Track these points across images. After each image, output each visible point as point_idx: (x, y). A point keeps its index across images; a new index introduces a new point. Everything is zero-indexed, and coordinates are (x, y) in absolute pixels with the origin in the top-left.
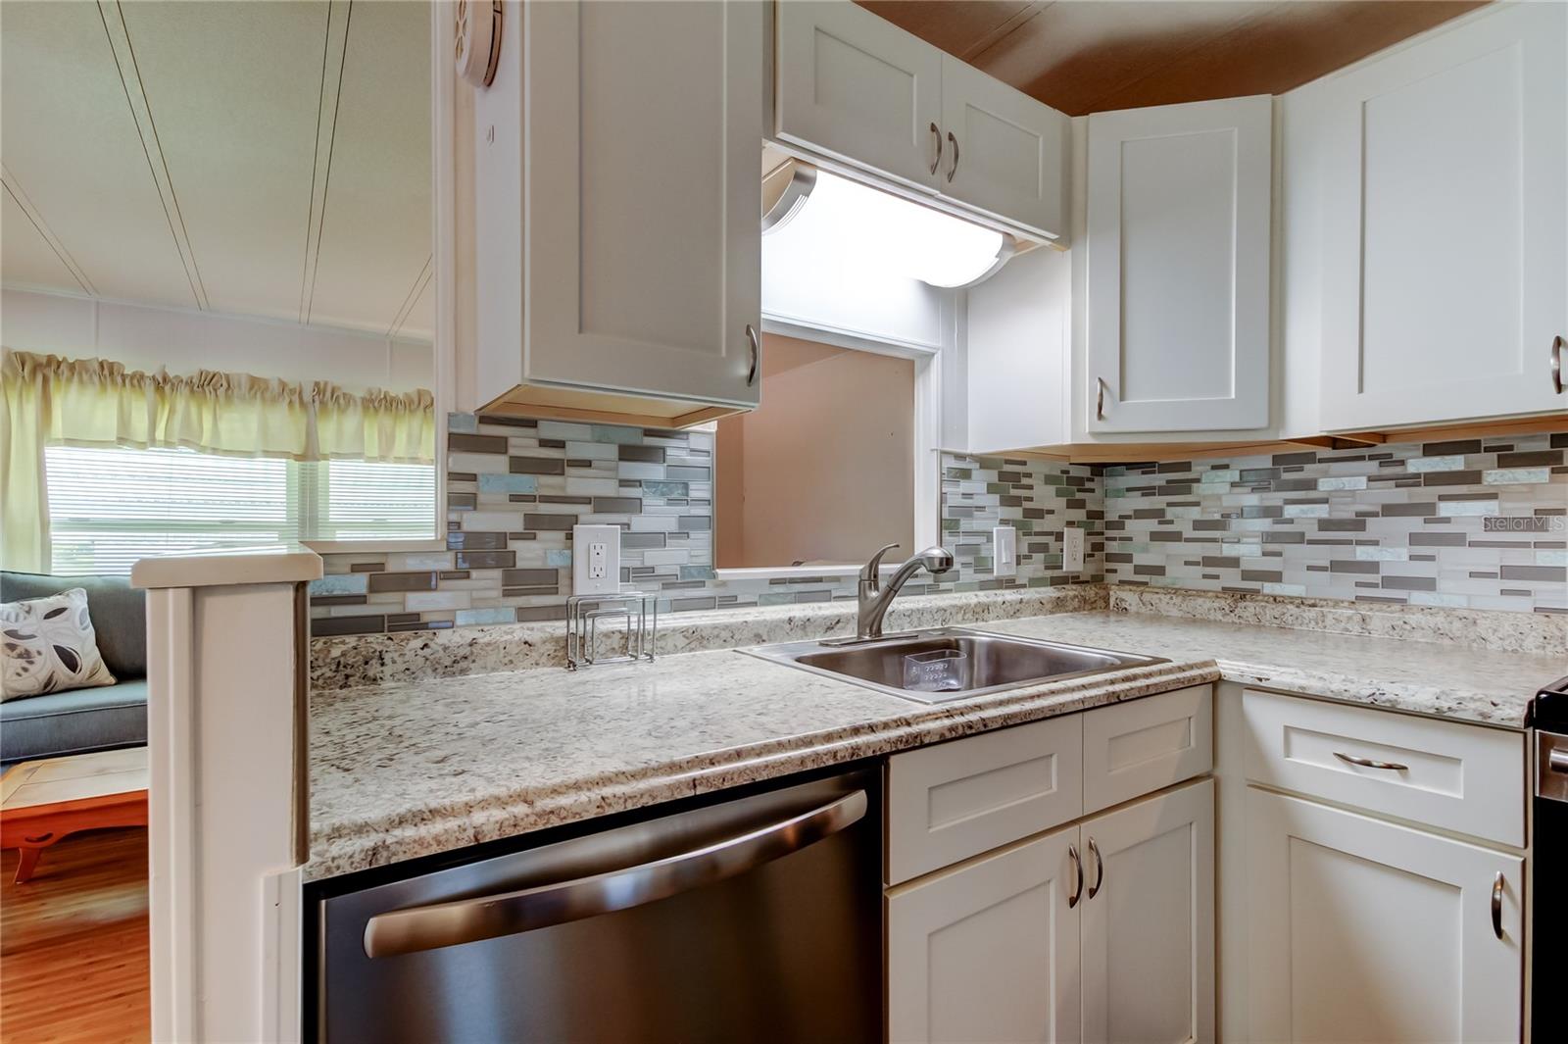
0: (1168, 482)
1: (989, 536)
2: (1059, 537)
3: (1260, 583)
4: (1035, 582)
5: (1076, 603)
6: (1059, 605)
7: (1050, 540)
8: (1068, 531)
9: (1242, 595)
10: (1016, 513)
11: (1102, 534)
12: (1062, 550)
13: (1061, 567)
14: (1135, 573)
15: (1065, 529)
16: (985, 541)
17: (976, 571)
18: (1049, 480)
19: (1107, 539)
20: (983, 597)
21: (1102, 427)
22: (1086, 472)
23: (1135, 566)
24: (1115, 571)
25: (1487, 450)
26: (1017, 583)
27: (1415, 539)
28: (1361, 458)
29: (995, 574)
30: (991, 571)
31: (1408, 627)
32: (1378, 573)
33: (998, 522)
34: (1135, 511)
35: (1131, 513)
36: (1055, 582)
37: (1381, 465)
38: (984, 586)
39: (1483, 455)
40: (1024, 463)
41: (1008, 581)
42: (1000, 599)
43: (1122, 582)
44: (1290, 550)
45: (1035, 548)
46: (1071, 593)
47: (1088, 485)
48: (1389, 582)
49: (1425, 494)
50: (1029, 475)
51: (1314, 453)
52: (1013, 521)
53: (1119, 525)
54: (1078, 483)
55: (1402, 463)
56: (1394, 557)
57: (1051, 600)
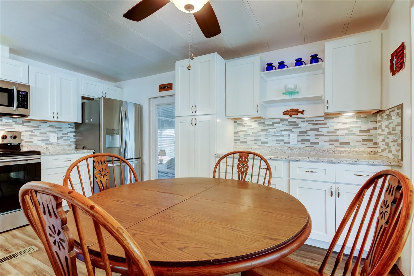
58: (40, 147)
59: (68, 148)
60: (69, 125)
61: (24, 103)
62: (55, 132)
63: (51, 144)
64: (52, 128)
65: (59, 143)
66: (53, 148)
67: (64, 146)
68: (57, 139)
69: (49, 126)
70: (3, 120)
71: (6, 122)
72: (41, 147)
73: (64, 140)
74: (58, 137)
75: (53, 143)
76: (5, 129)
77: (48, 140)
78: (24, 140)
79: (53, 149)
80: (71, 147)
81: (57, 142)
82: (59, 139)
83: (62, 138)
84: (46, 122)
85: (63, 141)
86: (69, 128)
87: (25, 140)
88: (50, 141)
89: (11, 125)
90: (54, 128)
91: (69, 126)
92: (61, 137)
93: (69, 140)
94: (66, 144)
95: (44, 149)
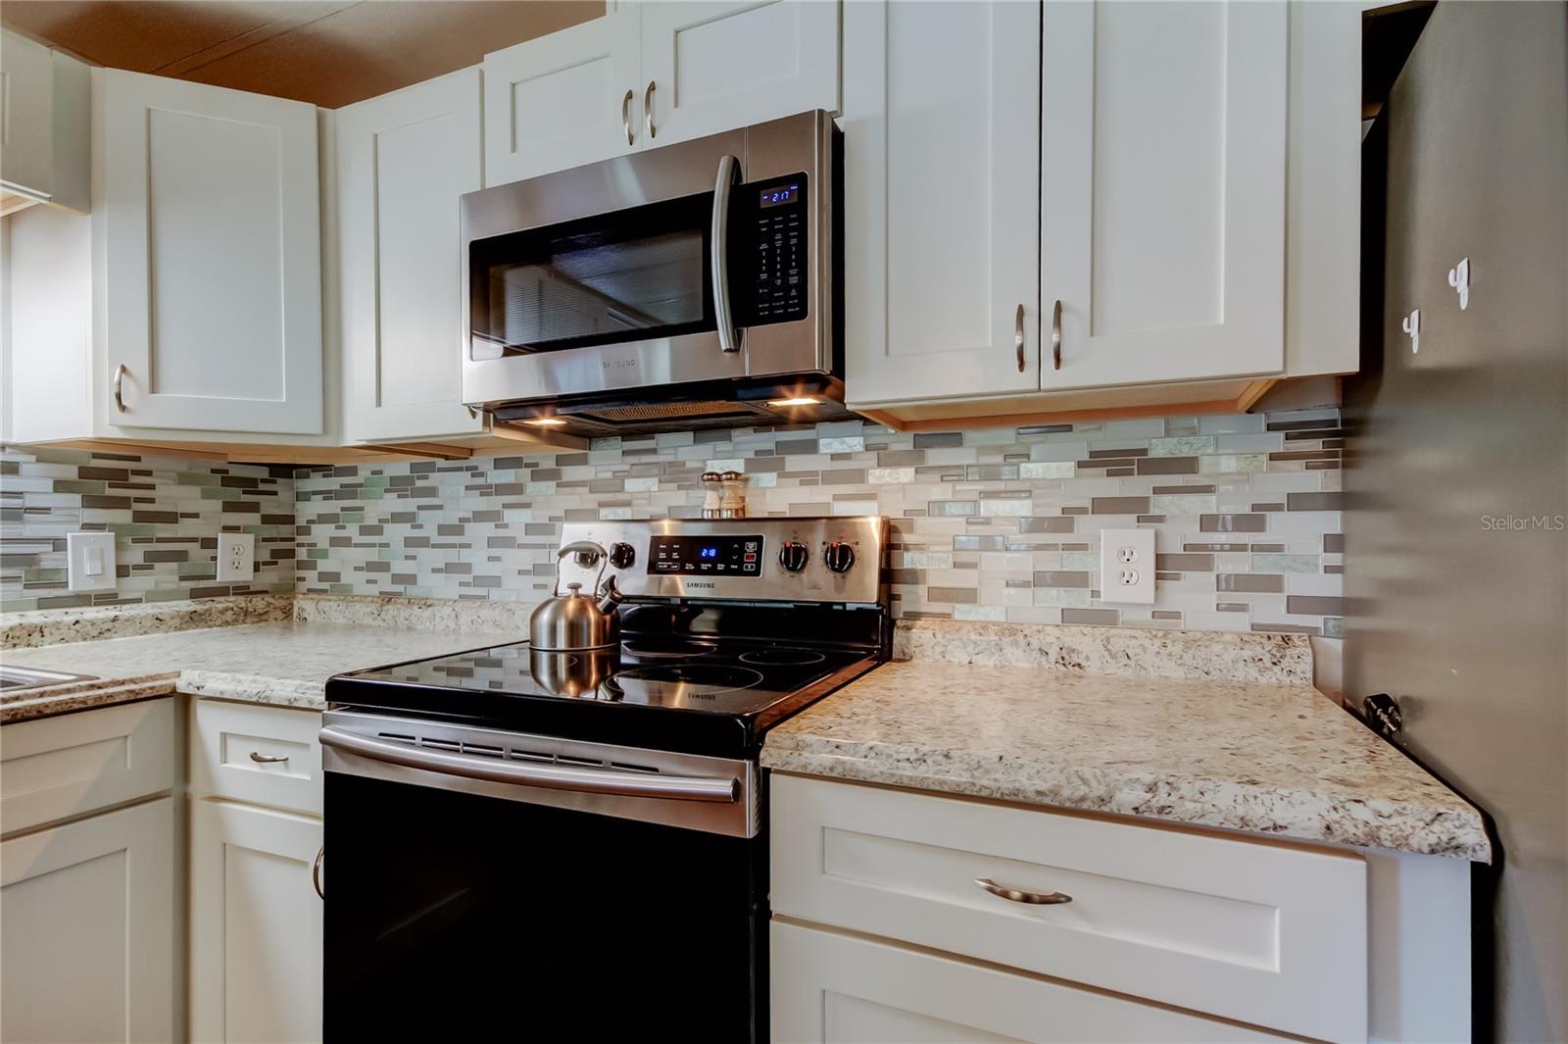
0: (342, 486)
1: (59, 544)
2: (210, 543)
3: (403, 586)
4: (153, 596)
5: (229, 616)
6: (193, 619)
7: (193, 548)
8: (222, 538)
9: (388, 598)
10: (123, 516)
11: (293, 539)
12: (214, 558)
13: (215, 577)
14: (320, 580)
15: (219, 534)
16: (51, 549)
17: (26, 586)
18: (184, 479)
19: (298, 545)
20: (35, 617)
21: (126, 419)
22: (264, 473)
23: (320, 573)
24: (303, 579)
25: (527, 466)
26: (120, 597)
27: (492, 542)
28: (460, 469)
29: (70, 588)
30: (65, 585)
31: (480, 620)
32: (470, 573)
33: (78, 527)
34: (319, 516)
35: (315, 518)
36: (195, 594)
37: (473, 476)
38: (43, 604)
39: (524, 469)
40: (138, 459)
41: (97, 597)
42: (71, 618)
43: (310, 591)
44: (422, 553)
45: (152, 558)
46: (220, 606)
47: (262, 487)
48: (479, 581)
49: (495, 502)
50: (149, 473)
51: (434, 463)
52: (112, 525)
53: (305, 530)
54: (249, 484)
55: (482, 475)
56: (478, 559)
57: (179, 615)
58: (1015, 644)
59: (1253, 672)
60: (1270, 428)
61: (785, 276)
62: (1137, 508)
63: (1106, 618)
64: (1110, 474)
65: (1176, 615)
66: (1113, 656)
67: (1217, 648)
68: (1158, 577)
69: (1092, 454)
70: (822, 442)
71: (835, 457)
72: (1022, 642)
73: (1224, 584)
74: (1160, 560)
75: (1125, 616)
76: (828, 498)
77: (1079, 580)
78: (924, 582)
79: (1112, 668)
80: (1284, 663)
81: (1152, 601)
82: (1176, 578)
83: (1205, 564)
84: (1069, 428)
85: (1213, 598)
86: (1273, 457)
87: (933, 581)
88: (1095, 594)
89: (859, 476)
90: (1130, 473)
91: (1281, 435)
92: (1198, 557)
93: (1273, 584)
94: (1241, 622)
95: (1044, 659)
